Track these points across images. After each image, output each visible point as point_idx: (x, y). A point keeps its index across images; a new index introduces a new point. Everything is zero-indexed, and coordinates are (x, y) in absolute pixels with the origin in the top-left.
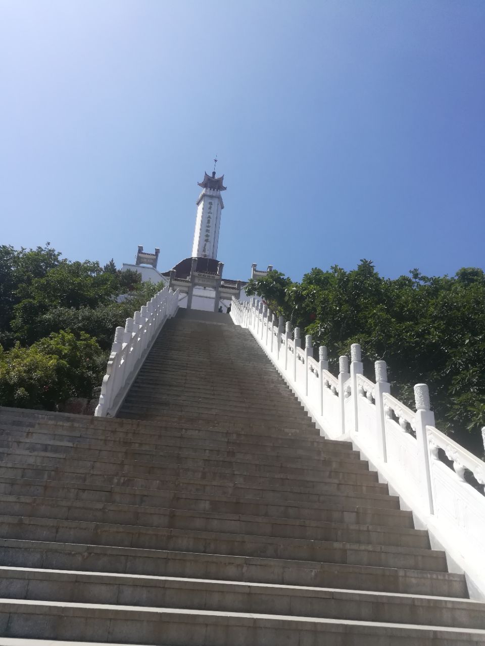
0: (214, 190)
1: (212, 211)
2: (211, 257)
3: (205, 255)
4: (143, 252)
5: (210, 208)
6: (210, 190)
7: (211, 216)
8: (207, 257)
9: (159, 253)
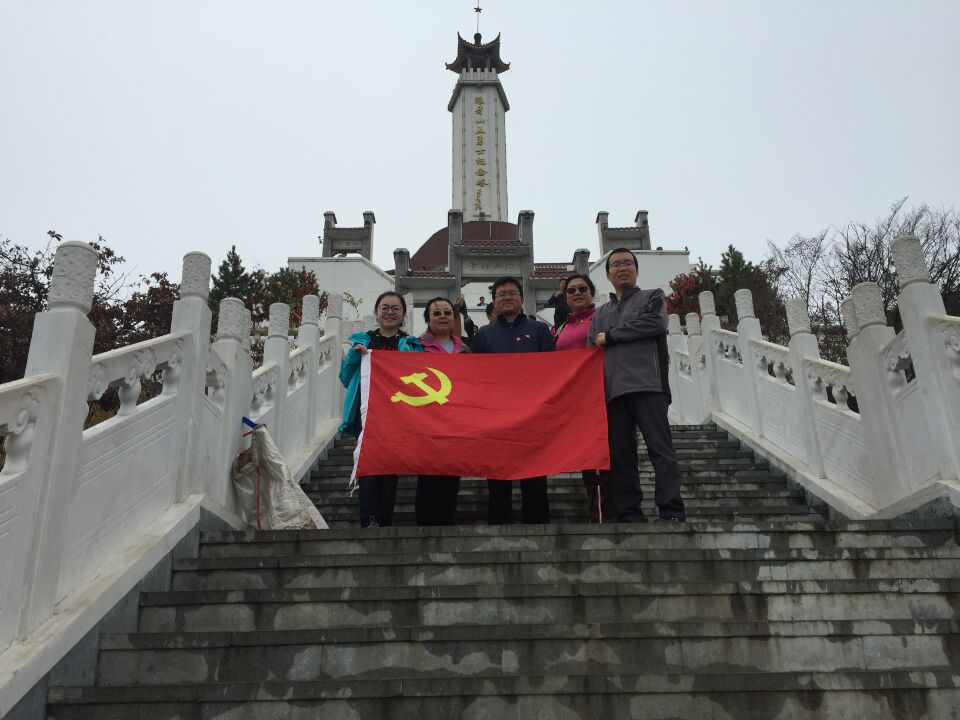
0: (483, 71)
1: (484, 117)
2: (495, 218)
3: (482, 215)
4: (337, 226)
5: (479, 112)
6: (475, 71)
7: (484, 127)
8: (487, 219)
9: (375, 222)
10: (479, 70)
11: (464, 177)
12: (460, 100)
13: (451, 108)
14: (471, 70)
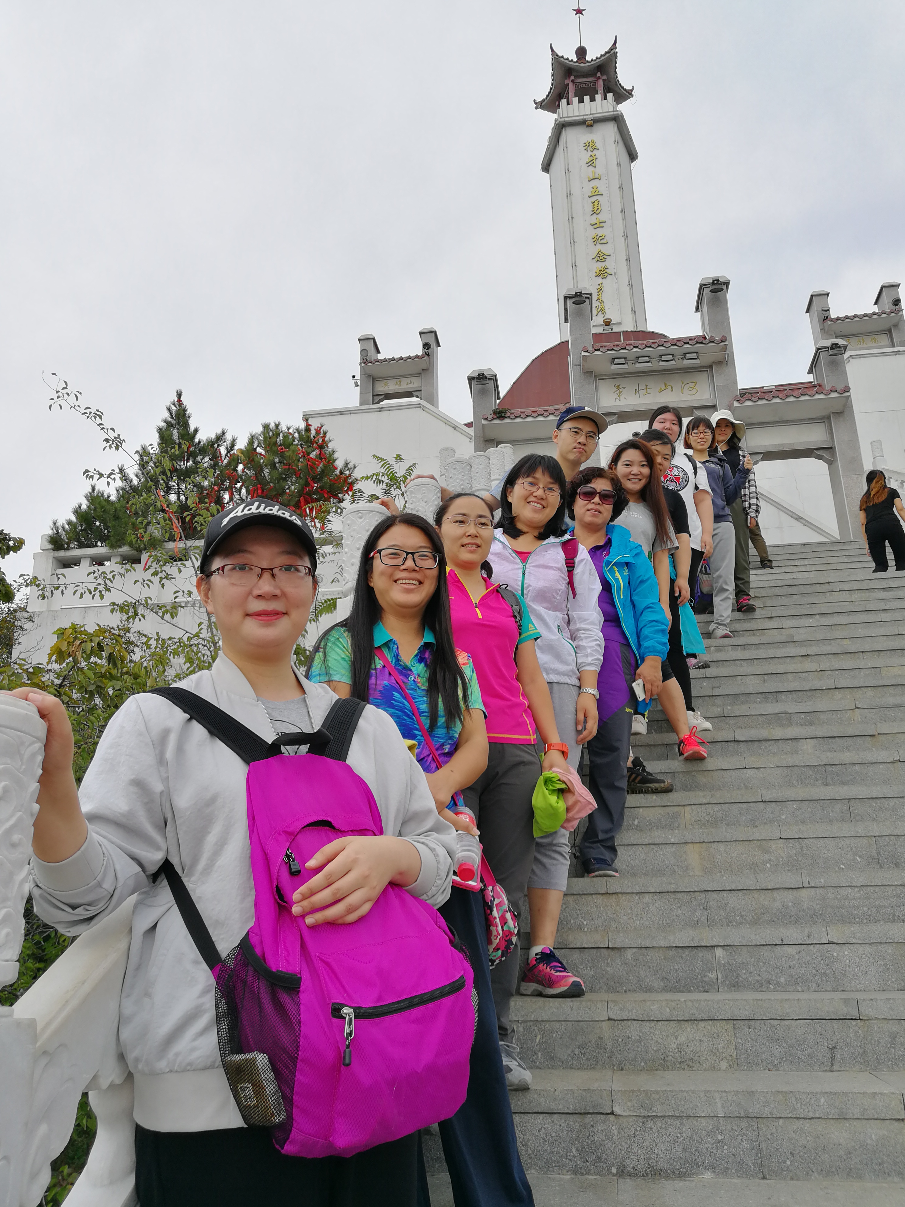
0: (593, 99)
1: (600, 169)
2: (628, 326)
3: (607, 323)
4: (380, 357)
5: (591, 163)
6: (581, 101)
7: (601, 186)
8: (616, 329)
9: (438, 345)
10: (587, 98)
11: (575, 266)
12: (560, 151)
13: (546, 167)
14: (575, 100)
